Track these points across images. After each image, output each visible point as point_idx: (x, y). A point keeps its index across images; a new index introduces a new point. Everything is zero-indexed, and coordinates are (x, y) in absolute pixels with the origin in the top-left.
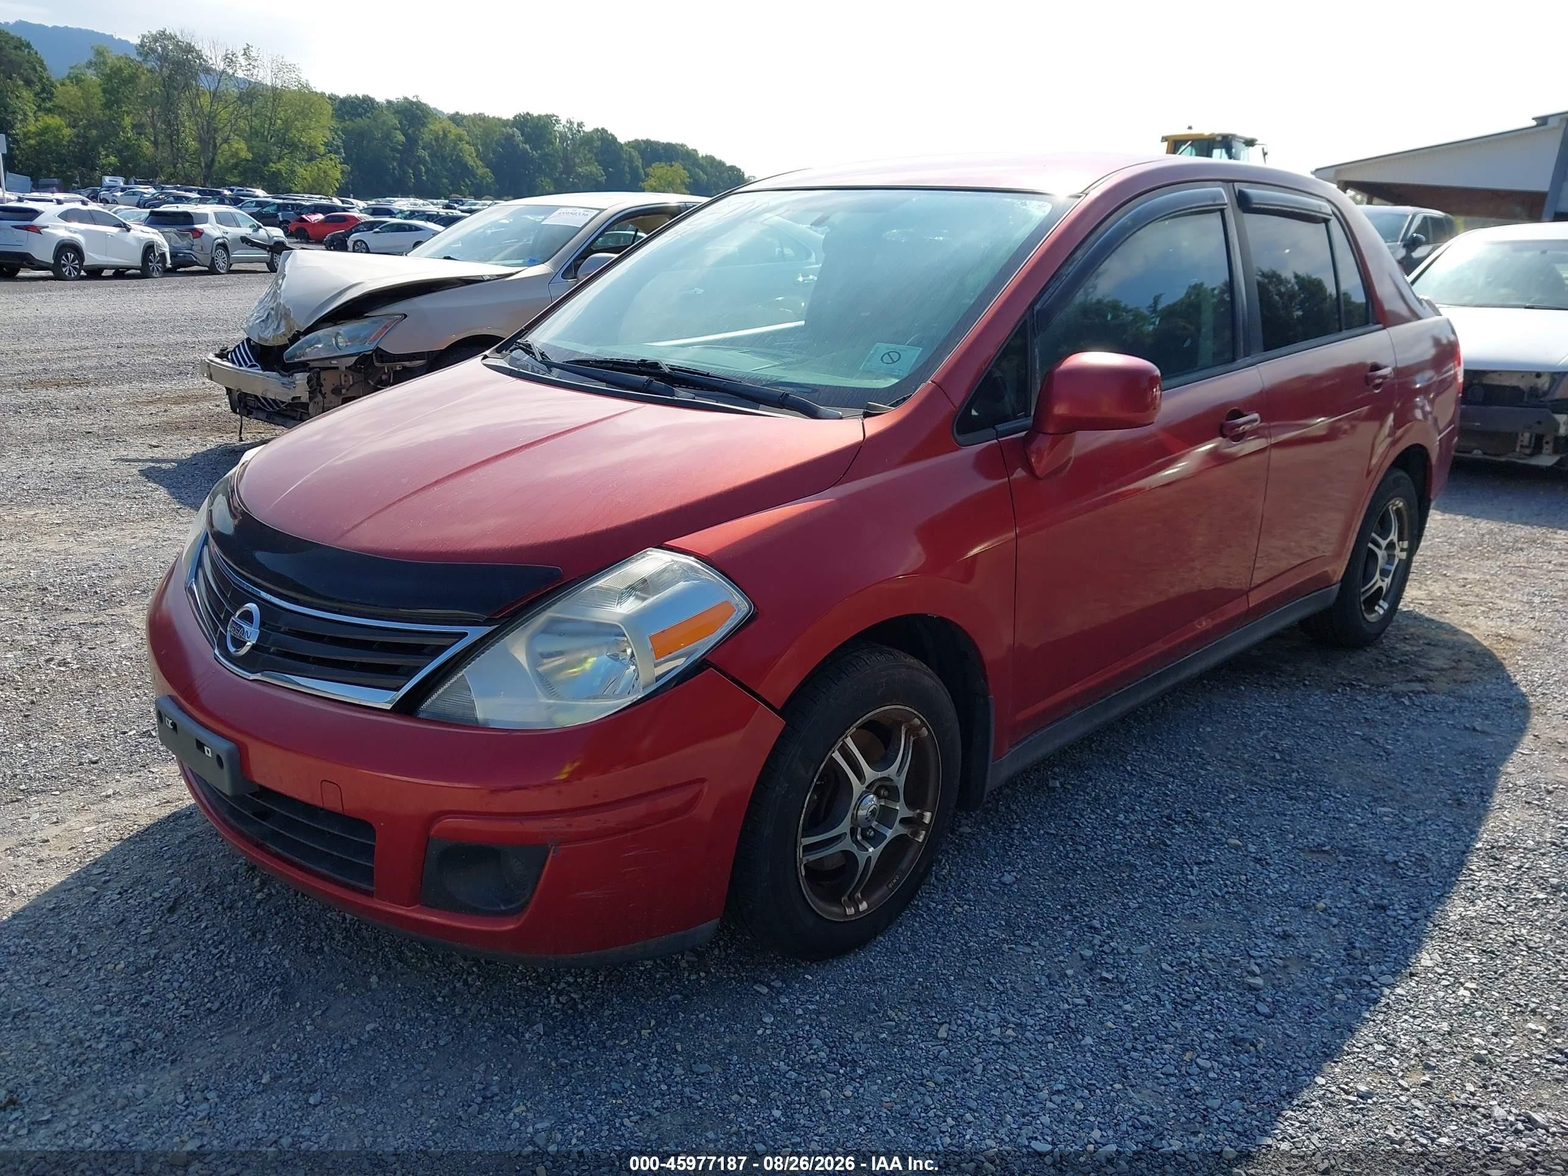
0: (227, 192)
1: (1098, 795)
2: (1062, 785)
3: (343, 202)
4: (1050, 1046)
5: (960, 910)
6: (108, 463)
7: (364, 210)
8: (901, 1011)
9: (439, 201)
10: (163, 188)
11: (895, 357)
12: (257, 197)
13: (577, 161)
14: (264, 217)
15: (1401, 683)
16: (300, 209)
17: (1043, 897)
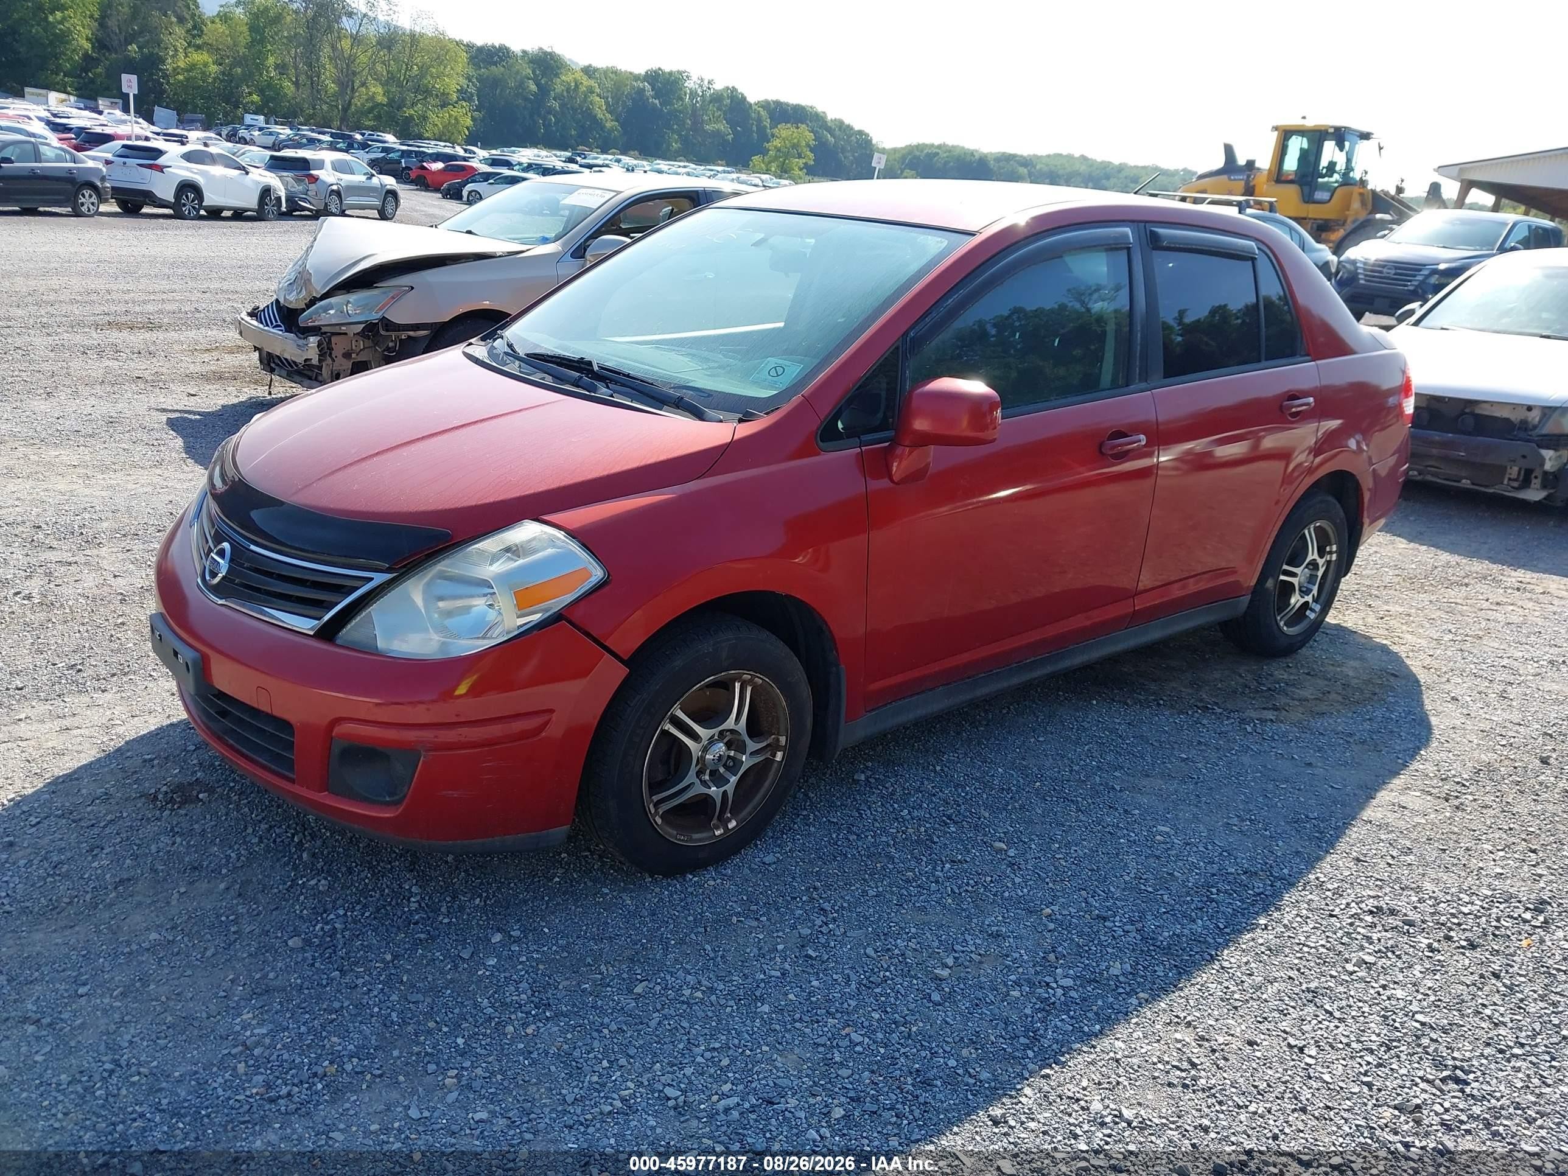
0: (358, 137)
1: (895, 790)
2: (867, 778)
3: (466, 151)
4: (729, 1010)
5: (712, 883)
6: (142, 410)
7: (485, 161)
8: (613, 966)
9: (563, 153)
10: (299, 130)
11: (780, 370)
12: (385, 142)
13: (705, 118)
14: (381, 166)
15: (1255, 710)
16: (422, 156)
17: (794, 878)
